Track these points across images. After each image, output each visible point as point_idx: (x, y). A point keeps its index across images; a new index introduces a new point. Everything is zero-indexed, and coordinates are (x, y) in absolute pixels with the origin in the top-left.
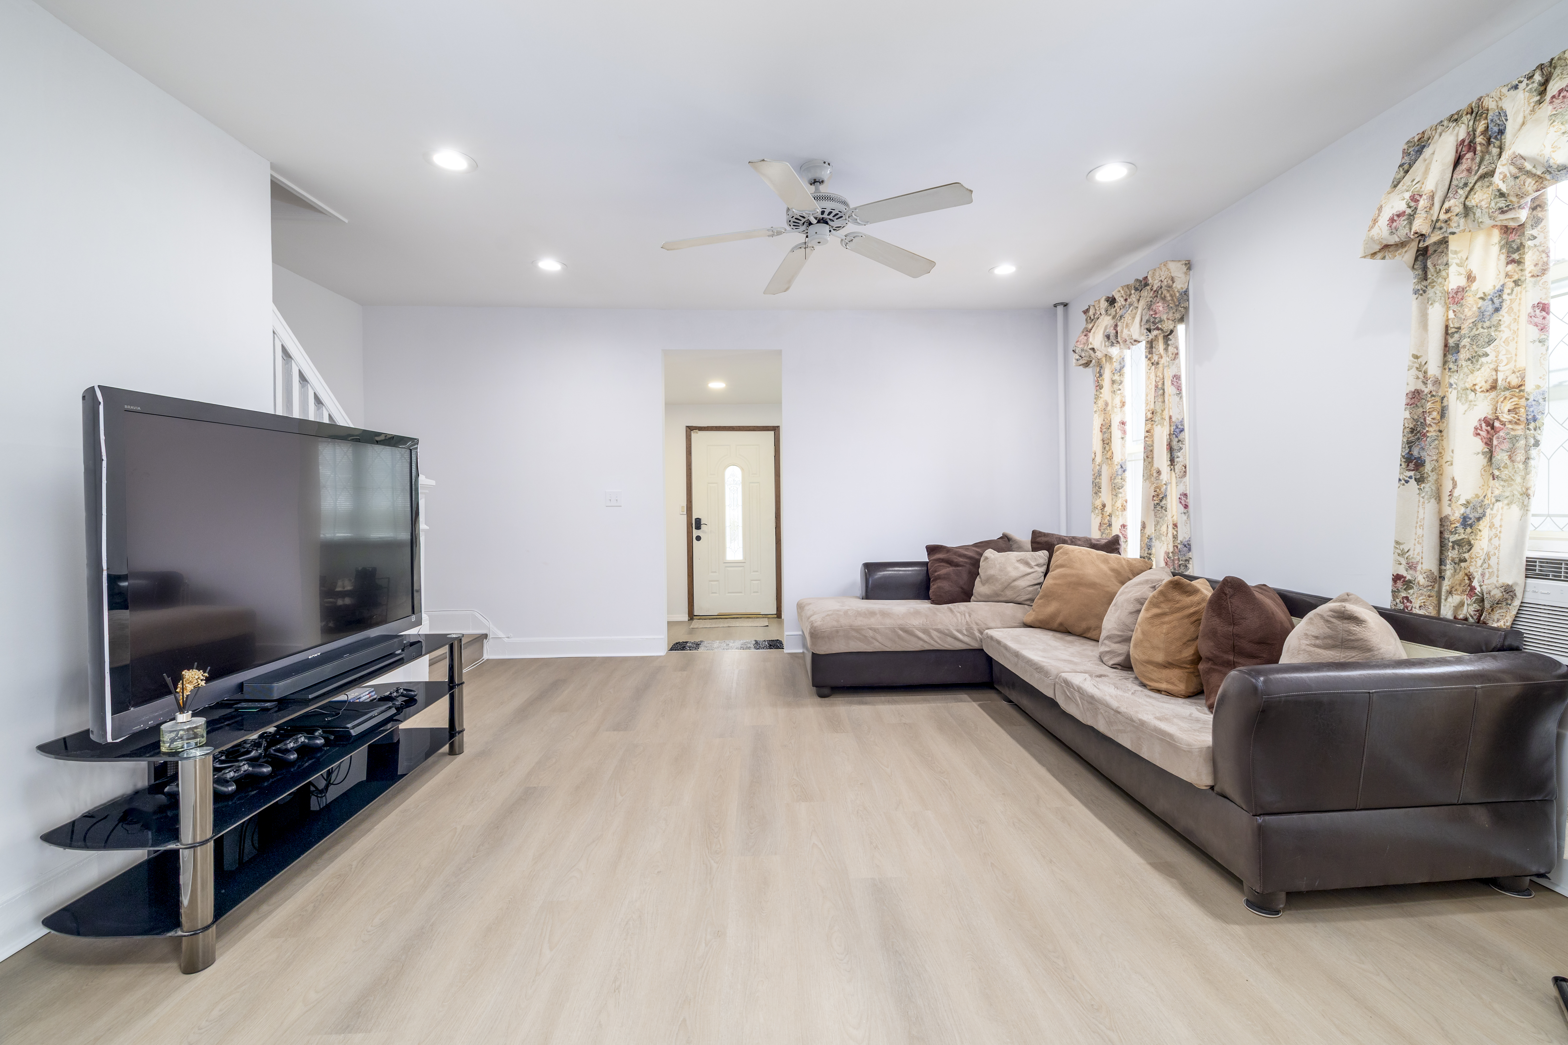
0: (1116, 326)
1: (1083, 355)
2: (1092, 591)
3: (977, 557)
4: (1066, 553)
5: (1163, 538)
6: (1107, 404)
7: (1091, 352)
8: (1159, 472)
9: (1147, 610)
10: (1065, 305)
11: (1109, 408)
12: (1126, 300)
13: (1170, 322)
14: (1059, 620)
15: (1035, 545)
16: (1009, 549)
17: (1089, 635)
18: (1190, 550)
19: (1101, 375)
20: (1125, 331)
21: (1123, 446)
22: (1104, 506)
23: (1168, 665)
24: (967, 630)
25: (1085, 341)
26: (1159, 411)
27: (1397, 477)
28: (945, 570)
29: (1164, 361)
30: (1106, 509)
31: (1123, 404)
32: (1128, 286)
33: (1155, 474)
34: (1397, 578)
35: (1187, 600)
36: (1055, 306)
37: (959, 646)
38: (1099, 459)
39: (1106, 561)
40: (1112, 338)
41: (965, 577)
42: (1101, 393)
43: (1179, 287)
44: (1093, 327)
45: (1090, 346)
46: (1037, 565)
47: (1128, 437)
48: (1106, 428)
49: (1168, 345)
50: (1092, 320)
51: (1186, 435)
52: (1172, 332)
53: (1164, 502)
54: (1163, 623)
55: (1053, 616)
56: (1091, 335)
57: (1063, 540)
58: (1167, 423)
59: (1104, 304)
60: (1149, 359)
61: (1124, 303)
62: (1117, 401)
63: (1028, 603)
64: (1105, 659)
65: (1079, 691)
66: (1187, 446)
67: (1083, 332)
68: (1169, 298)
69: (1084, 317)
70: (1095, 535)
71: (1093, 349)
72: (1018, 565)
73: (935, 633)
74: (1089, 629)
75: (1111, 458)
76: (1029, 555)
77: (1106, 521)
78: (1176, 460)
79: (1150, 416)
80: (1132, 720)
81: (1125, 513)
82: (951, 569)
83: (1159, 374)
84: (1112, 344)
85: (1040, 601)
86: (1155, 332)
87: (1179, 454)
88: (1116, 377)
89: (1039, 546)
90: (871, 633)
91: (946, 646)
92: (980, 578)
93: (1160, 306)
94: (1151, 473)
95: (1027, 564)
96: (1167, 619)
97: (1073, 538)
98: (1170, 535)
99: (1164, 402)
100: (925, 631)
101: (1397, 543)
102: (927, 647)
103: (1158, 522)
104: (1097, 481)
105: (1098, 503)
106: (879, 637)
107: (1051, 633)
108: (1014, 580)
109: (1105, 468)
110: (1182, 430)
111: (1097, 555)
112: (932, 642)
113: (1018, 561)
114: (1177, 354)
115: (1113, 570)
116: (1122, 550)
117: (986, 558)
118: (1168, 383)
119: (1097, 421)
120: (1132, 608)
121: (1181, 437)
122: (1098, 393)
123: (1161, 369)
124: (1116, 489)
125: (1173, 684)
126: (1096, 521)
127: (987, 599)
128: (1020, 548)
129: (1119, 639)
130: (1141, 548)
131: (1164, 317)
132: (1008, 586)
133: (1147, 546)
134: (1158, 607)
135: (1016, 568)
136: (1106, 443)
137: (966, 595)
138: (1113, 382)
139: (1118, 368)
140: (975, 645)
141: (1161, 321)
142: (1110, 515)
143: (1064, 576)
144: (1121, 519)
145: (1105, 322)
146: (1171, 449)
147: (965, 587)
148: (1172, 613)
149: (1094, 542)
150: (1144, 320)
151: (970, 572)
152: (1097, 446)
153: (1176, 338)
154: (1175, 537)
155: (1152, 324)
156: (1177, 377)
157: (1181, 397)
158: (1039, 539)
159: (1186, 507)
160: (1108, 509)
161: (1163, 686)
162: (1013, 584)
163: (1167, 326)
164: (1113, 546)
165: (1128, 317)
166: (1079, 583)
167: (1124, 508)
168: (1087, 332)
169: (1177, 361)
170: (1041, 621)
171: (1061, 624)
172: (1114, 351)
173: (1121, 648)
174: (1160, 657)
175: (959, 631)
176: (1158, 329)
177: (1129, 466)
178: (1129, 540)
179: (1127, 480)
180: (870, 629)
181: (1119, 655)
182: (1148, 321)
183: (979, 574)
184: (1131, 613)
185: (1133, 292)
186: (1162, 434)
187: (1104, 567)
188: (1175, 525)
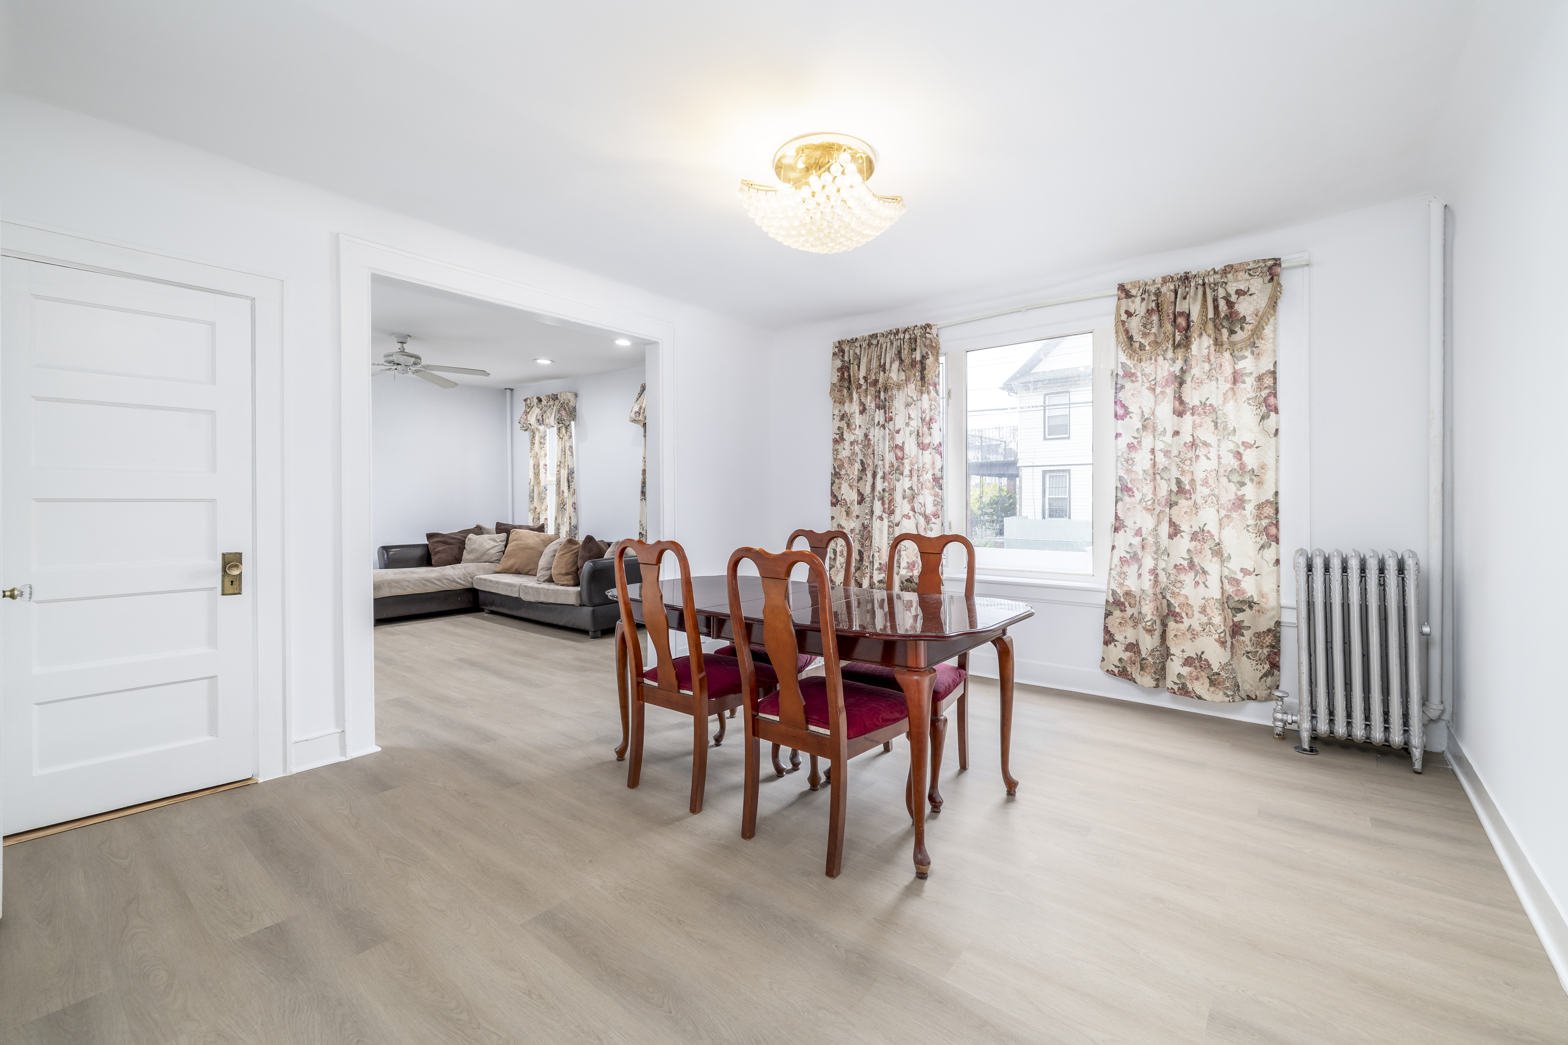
0: (543, 415)
1: (525, 425)
2: (532, 551)
3: (463, 539)
4: (517, 533)
5: (565, 524)
6: (537, 454)
7: (529, 425)
8: (563, 492)
9: (559, 553)
10: (512, 390)
11: (538, 456)
12: (547, 402)
13: (568, 421)
14: (515, 567)
15: (498, 531)
16: (482, 533)
17: (530, 573)
18: (576, 529)
19: (534, 438)
20: (547, 420)
21: (546, 477)
22: (536, 508)
23: (567, 574)
24: (464, 578)
25: (525, 418)
26: (563, 462)
27: (640, 498)
28: (441, 548)
29: (566, 438)
30: (537, 510)
31: (546, 455)
32: (548, 396)
33: (561, 493)
34: (640, 533)
35: (574, 547)
36: (506, 389)
37: (459, 587)
38: (532, 483)
39: (538, 536)
40: (541, 421)
41: (456, 550)
42: (534, 447)
43: (572, 405)
44: (530, 411)
45: (528, 422)
46: (500, 541)
47: (548, 472)
48: (536, 467)
49: (567, 431)
50: (530, 407)
51: (575, 475)
52: (569, 425)
53: (565, 506)
54: (565, 557)
55: (512, 566)
56: (529, 415)
57: (515, 527)
58: (566, 468)
59: (535, 400)
60: (558, 435)
61: (546, 403)
62: (542, 453)
63: (496, 561)
64: (540, 580)
65: (531, 588)
66: (575, 480)
67: (524, 413)
68: (568, 410)
69: (524, 403)
70: (531, 524)
71: (530, 424)
72: (489, 541)
73: (446, 581)
74: (530, 570)
75: (539, 483)
76: (496, 536)
77: (537, 517)
78: (571, 486)
79: (559, 464)
80: (554, 591)
81: (547, 512)
82: (447, 546)
83: (563, 444)
84: (540, 425)
85: (505, 559)
86: (561, 425)
87: (572, 484)
88: (542, 441)
89: (501, 531)
90: (406, 584)
91: (451, 587)
92: (466, 550)
93: (563, 413)
94: (559, 493)
95: (495, 540)
96: (566, 555)
97: (520, 526)
98: (568, 522)
99: (565, 458)
100: (439, 580)
101: (640, 521)
102: (441, 589)
103: (563, 516)
104: (532, 495)
105: (532, 507)
106: (411, 585)
107: (512, 575)
108: (488, 550)
109: (536, 488)
110: (573, 473)
111: (534, 533)
112: (444, 586)
113: (489, 539)
114: (571, 436)
115: (542, 540)
116: (545, 531)
117: (470, 539)
118: (567, 449)
119: (531, 463)
120: (552, 554)
121: (573, 475)
122: (532, 447)
123: (564, 442)
124: (542, 499)
125: (569, 581)
126: (530, 517)
127: (472, 561)
128: (488, 532)
129: (546, 569)
130: (555, 530)
131: (565, 419)
132: (485, 553)
133: (558, 529)
134: (563, 551)
135: (489, 543)
136: (537, 474)
137: (458, 560)
138: (541, 443)
139: (543, 436)
140: (469, 586)
141: (564, 420)
142: (539, 514)
143: (518, 545)
144: (544, 515)
145: (536, 411)
146: (568, 481)
147: (457, 556)
148: (569, 552)
149: (531, 527)
150: (556, 419)
151: (459, 548)
152: (531, 475)
153: (571, 428)
154: (570, 523)
155: (560, 421)
156: (571, 447)
157: (573, 457)
158: (500, 527)
159: (575, 509)
160: (538, 510)
161: (565, 583)
162: (487, 552)
163: (567, 423)
164: (541, 529)
165: (548, 413)
166: (526, 548)
167: (546, 510)
168: (527, 413)
169: (571, 439)
170: (505, 570)
171: (516, 570)
172: (542, 428)
173: (548, 573)
174: (564, 571)
175: (460, 579)
176: (562, 423)
177: (549, 488)
178: (548, 526)
179: (548, 495)
180: (405, 581)
181: (547, 576)
182: (558, 419)
183: (465, 548)
184: (552, 557)
185: (551, 400)
186: (564, 473)
187: (537, 539)
188: (570, 518)
